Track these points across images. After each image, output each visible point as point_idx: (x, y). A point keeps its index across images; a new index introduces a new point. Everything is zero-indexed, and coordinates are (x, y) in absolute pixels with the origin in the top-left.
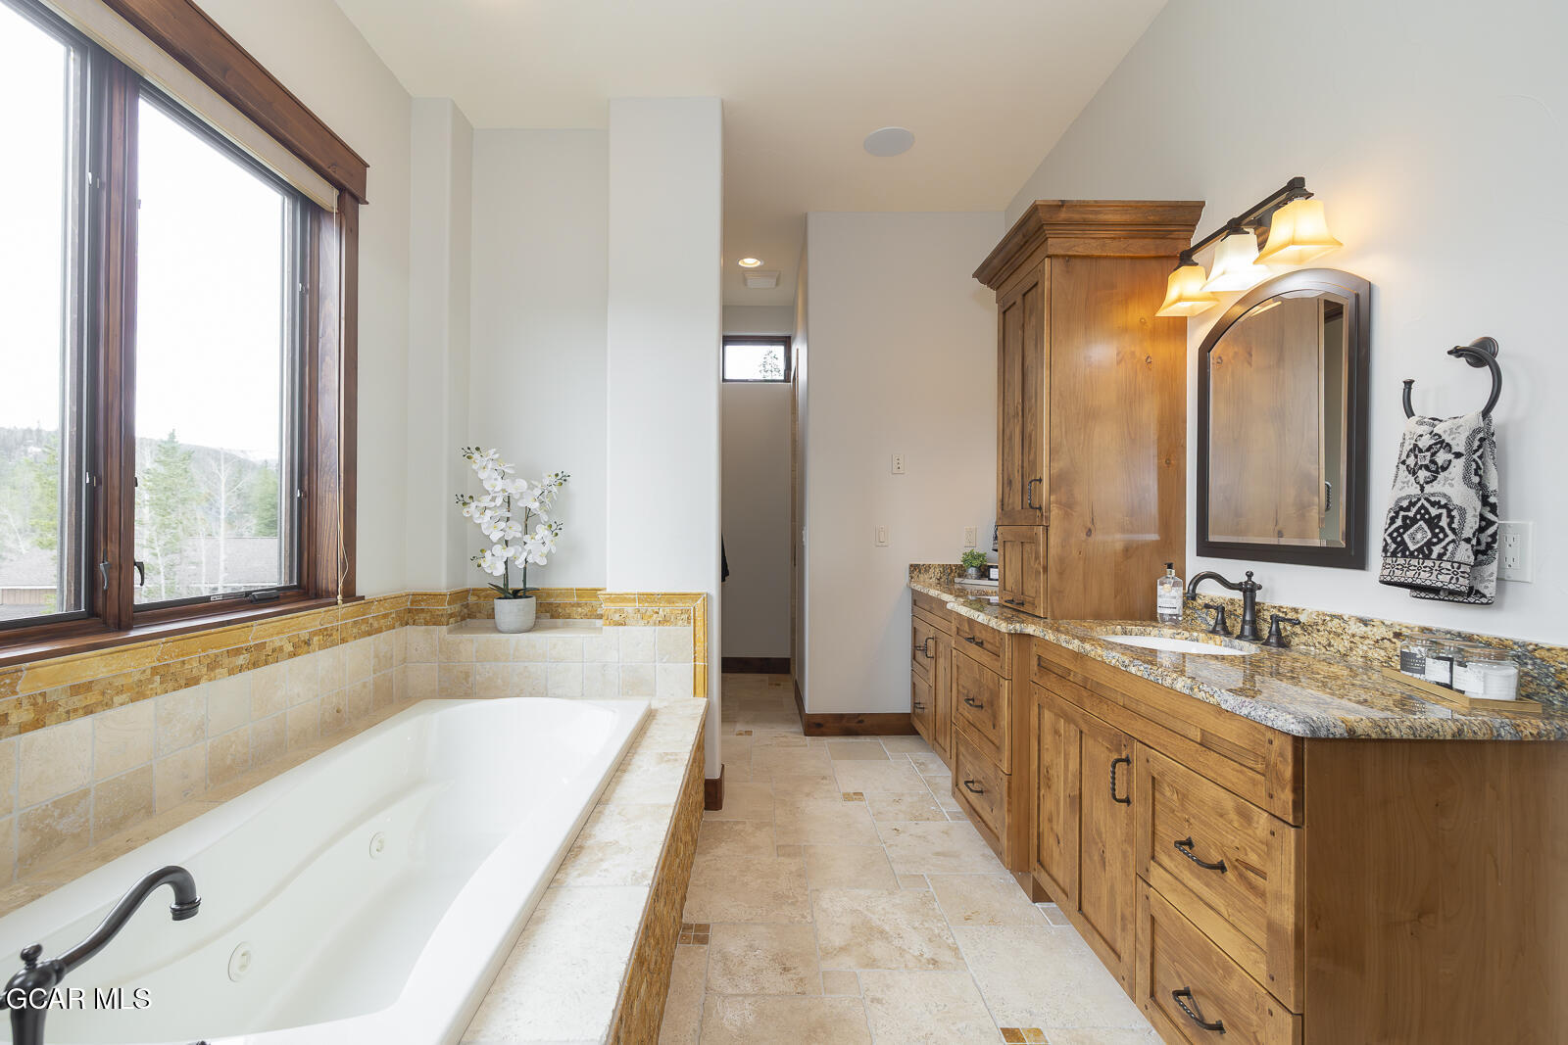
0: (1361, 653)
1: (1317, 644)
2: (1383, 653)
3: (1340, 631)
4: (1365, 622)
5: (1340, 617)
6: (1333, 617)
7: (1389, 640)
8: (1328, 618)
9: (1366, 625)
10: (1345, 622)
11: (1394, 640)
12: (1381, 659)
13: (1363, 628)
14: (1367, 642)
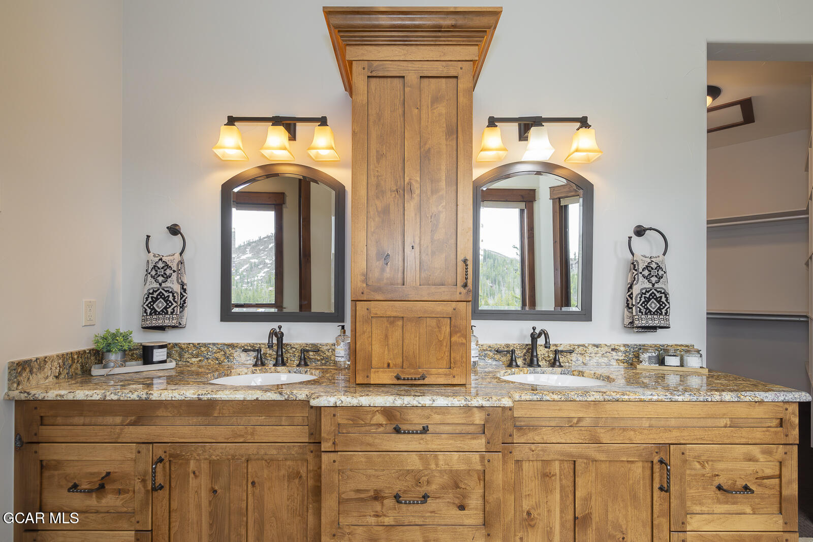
0: (595, 361)
1: (570, 361)
2: (606, 359)
3: (583, 352)
4: (597, 346)
5: (583, 346)
6: (579, 346)
7: (609, 352)
8: (576, 347)
9: (597, 347)
10: (586, 347)
11: (612, 352)
12: (605, 362)
13: (596, 349)
14: (598, 355)
